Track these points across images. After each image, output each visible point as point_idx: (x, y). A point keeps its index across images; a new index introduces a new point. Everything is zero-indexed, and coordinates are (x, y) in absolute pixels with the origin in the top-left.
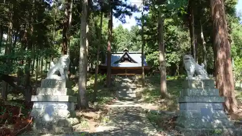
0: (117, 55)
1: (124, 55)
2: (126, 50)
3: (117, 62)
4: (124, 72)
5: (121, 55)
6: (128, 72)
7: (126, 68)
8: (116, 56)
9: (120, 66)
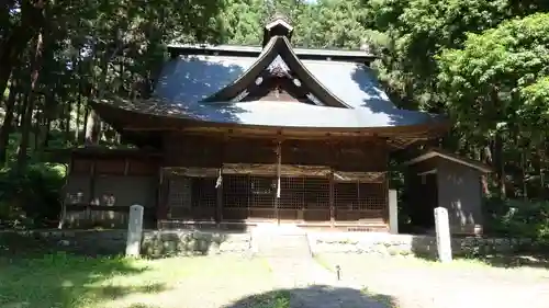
0: (227, 61)
1: (270, 58)
2: (279, 30)
3: (225, 97)
4: (269, 159)
5: (247, 64)
6: (290, 160)
7: (280, 130)
8: (218, 68)
9: (245, 119)
